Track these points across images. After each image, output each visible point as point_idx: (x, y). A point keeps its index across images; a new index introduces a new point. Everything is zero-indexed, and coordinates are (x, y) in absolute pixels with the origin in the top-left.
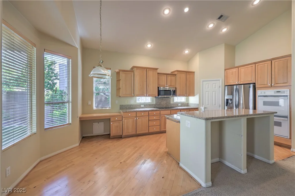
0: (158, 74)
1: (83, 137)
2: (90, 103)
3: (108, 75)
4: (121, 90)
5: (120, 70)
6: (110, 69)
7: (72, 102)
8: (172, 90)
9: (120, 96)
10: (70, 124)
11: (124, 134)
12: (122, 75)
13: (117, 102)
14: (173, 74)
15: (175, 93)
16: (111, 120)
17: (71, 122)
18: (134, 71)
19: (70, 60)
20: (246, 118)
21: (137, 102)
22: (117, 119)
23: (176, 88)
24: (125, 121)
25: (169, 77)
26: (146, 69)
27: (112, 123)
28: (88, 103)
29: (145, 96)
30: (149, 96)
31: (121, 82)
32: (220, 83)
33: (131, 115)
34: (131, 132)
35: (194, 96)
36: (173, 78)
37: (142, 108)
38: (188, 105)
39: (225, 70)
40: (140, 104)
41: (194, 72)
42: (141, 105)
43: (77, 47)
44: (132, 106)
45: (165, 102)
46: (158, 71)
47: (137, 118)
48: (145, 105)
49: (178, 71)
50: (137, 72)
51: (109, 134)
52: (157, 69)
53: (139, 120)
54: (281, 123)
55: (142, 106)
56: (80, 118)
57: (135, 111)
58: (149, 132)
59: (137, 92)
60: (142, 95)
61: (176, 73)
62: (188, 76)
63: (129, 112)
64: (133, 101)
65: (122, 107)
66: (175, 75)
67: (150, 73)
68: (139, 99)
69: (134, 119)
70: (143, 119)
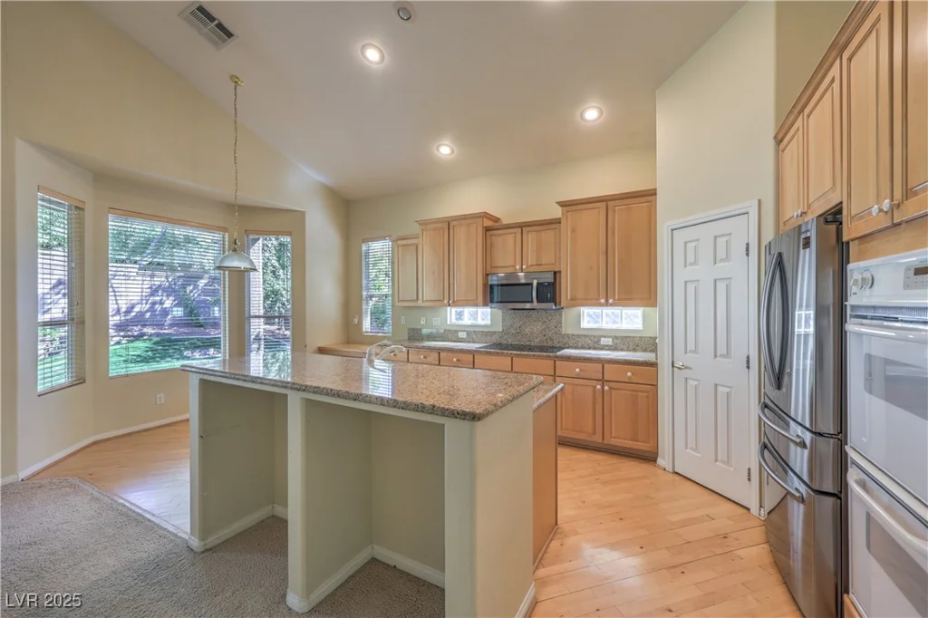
0: (489, 229)
2: (356, 321)
8: (540, 284)
12: (397, 251)
13: (403, 319)
23: (557, 272)
25: (532, 237)
26: (449, 221)
28: (353, 321)
35: (656, 304)
36: (549, 235)
37: (461, 341)
39: (779, 140)
40: (455, 328)
41: (653, 194)
42: (460, 333)
44: (435, 334)
48: (469, 333)
50: (424, 238)
52: (480, 216)
55: (462, 335)
59: (424, 292)
60: (437, 302)
62: (617, 217)
65: (412, 334)
66: (560, 222)
67: (460, 232)
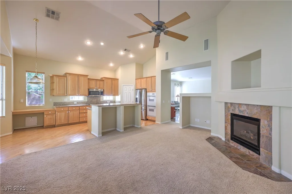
0: (88, 79)
1: (14, 130)
2: (22, 101)
3: (42, 83)
4: (55, 91)
5: (53, 76)
6: (44, 73)
7: (6, 100)
8: (101, 92)
9: (53, 96)
10: (4, 117)
11: (57, 124)
12: (56, 79)
13: (51, 100)
14: (102, 80)
15: (102, 93)
16: (45, 113)
17: (4, 115)
18: (67, 76)
19: (4, 67)
20: (123, 106)
21: (70, 100)
22: (50, 112)
23: (104, 90)
24: (58, 114)
25: (98, 82)
26: (78, 75)
27: (45, 116)
28: (20, 101)
29: (77, 95)
30: (80, 95)
31: (55, 85)
32: (133, 88)
33: (63, 109)
34: (63, 122)
35: (118, 96)
36: (101, 82)
37: (75, 104)
38: (114, 102)
39: (136, 79)
40: (73, 101)
41: (118, 79)
43: (11, 57)
44: (65, 103)
45: (96, 100)
46: (89, 77)
47: (69, 112)
48: (77, 102)
49: (105, 78)
50: (69, 78)
51: (43, 126)
52: (87, 76)
53: (71, 114)
54: (154, 110)
55: (75, 103)
56: (13, 113)
57: (67, 107)
58: (79, 122)
59: (69, 92)
60: (74, 95)
61: (104, 79)
62: (113, 82)
63: (62, 107)
64: (67, 99)
65: (55, 104)
66: (103, 80)
67: (82, 78)
68: (72, 97)
69: (66, 112)
70: (74, 112)
